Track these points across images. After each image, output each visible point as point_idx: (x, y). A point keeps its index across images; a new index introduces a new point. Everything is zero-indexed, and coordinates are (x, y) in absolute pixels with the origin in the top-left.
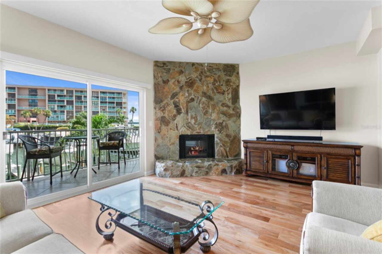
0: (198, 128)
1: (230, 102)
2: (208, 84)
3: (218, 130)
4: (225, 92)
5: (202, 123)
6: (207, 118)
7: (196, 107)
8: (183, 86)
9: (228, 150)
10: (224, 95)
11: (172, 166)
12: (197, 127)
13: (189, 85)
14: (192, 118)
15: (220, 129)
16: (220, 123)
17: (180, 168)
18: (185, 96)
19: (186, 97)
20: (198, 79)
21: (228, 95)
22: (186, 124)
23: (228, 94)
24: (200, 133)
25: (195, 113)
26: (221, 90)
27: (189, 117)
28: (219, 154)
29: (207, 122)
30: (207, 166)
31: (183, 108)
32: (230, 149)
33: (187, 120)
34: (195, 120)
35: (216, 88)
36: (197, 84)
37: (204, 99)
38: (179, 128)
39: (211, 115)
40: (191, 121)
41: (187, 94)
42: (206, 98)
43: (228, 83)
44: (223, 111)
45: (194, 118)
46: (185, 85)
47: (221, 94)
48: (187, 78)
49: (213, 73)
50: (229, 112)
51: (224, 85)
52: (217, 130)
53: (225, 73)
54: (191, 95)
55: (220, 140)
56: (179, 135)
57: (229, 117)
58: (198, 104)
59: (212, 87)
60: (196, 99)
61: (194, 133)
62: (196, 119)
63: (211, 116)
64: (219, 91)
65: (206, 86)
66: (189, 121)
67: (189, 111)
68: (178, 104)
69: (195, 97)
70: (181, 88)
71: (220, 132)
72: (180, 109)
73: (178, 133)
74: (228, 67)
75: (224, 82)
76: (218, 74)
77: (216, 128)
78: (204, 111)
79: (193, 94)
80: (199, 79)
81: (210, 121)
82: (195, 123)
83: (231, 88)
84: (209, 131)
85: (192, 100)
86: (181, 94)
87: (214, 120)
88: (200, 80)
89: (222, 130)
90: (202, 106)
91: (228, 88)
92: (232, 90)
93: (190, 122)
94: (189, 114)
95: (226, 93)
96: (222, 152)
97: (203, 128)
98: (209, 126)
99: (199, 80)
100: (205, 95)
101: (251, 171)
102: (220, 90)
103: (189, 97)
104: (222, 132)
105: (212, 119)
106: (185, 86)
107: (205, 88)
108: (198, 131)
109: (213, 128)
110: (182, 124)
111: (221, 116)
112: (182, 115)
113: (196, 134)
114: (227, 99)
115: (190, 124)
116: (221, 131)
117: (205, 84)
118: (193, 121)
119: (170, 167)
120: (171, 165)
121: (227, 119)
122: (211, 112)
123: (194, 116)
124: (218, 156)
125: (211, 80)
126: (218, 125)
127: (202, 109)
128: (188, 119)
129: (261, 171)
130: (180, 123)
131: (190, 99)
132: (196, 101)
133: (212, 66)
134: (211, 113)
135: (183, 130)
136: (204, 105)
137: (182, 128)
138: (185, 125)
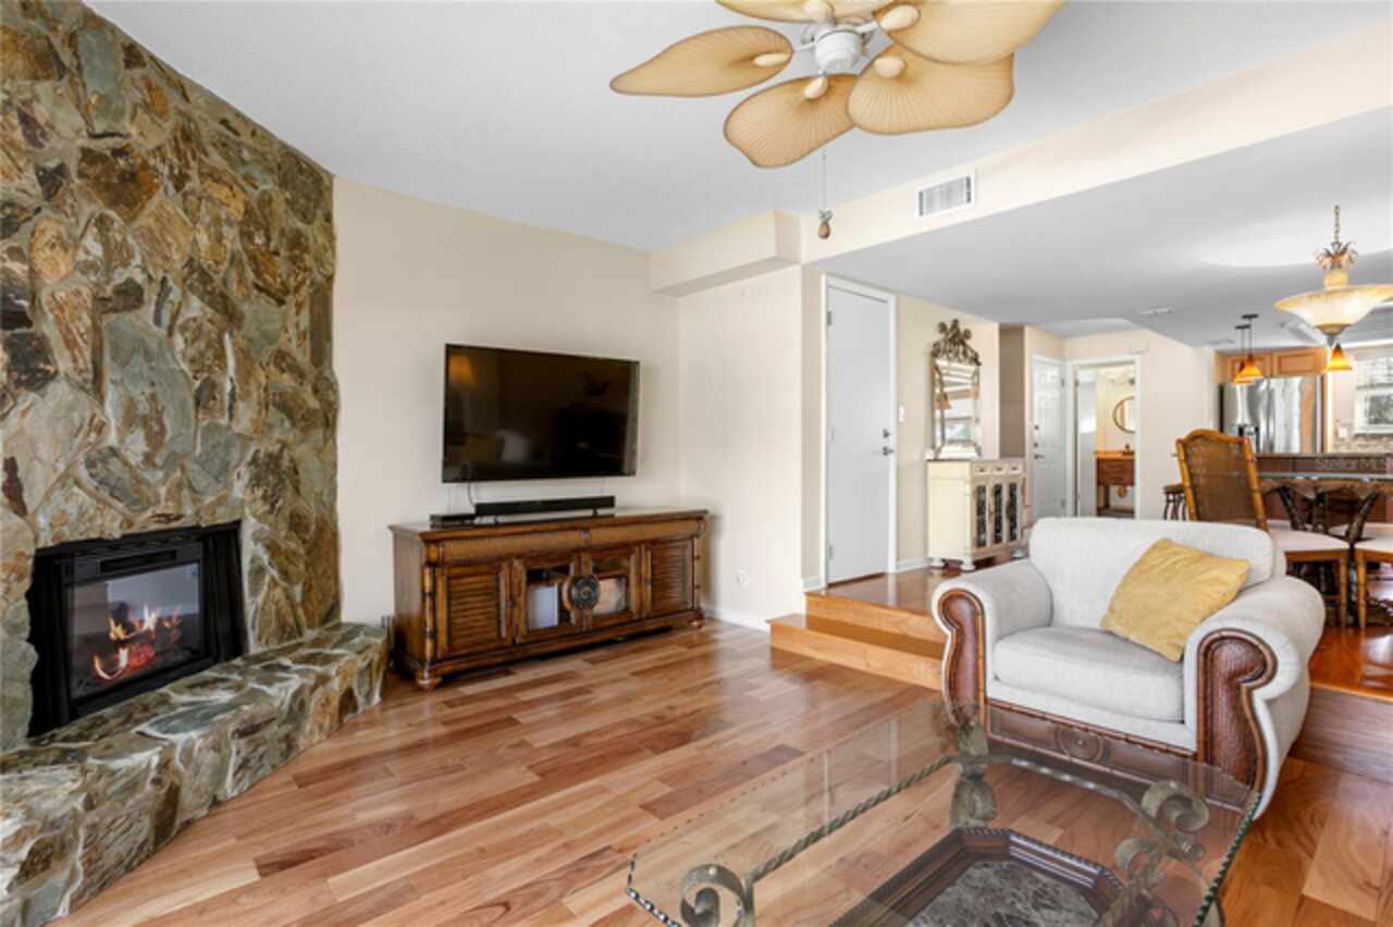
0: (163, 491)
1: (304, 352)
2: (217, 221)
3: (264, 498)
4: (287, 292)
5: (186, 455)
6: (212, 429)
7: (153, 346)
8: (61, 170)
9: (298, 599)
10: (284, 307)
11: (90, 805)
12: (164, 482)
13: (108, 186)
14: (130, 419)
15: (270, 492)
16: (270, 456)
17: (148, 787)
18: (81, 256)
19: (87, 268)
20: (166, 171)
21: (298, 313)
22: (90, 464)
23: (299, 306)
24: (178, 518)
25: (148, 391)
26: (274, 276)
27: (111, 412)
28: (268, 623)
29: (214, 447)
30: (285, 707)
31: (70, 344)
32: (307, 592)
33: (93, 436)
34: (148, 438)
35: (253, 258)
36: (158, 197)
37: (196, 308)
38: (31, 498)
39: (231, 408)
40: (122, 441)
41: (94, 248)
42: (211, 304)
43: (297, 252)
44: (281, 394)
45: (145, 421)
46: (81, 175)
47: (273, 301)
48: (99, 128)
49: (243, 170)
50: (304, 401)
51: (283, 253)
52: (259, 493)
53: (288, 195)
54: (125, 264)
55: (273, 549)
56: (31, 551)
57: (303, 423)
58: (163, 332)
59: (238, 246)
60: (151, 296)
61: (145, 522)
62: (156, 428)
63: (231, 417)
64: (265, 281)
65: (207, 229)
66: (112, 439)
67: (111, 372)
68: (25, 303)
69: (150, 277)
70: (51, 181)
71: (273, 506)
72: (42, 350)
73: (29, 534)
74: (301, 170)
75: (284, 241)
76: (263, 187)
77: (256, 481)
78: (197, 383)
79: (137, 260)
80: (171, 168)
81: (228, 445)
82: (148, 459)
83: (308, 282)
84: (221, 501)
85: (130, 296)
86: (50, 226)
87: (245, 439)
88: (180, 181)
89: (279, 497)
90: (191, 352)
91: (300, 278)
92: (311, 291)
93: (114, 452)
94: (111, 394)
95: (290, 299)
96: (278, 612)
97: (192, 489)
98: (223, 473)
99: (171, 176)
100: (204, 283)
101: (457, 657)
102: (269, 279)
103: (109, 270)
104: (278, 505)
105: (239, 435)
106: (78, 181)
107: (204, 239)
108: (166, 507)
109: (239, 489)
110: (61, 467)
111: (274, 415)
112: (59, 391)
113: (154, 527)
114: (292, 331)
115: (115, 465)
116: (277, 501)
117: (207, 219)
118: (136, 446)
119: (74, 813)
120: (79, 804)
121: (295, 436)
122: (233, 388)
123: (143, 408)
124: (263, 641)
125: (234, 203)
126: (264, 468)
127: (185, 366)
128: (100, 429)
129: (492, 645)
130: (44, 451)
131: (119, 291)
132: (148, 310)
133: (234, 123)
134: (233, 395)
135: (72, 509)
136: (202, 345)
137: (58, 496)
138: (83, 473)
